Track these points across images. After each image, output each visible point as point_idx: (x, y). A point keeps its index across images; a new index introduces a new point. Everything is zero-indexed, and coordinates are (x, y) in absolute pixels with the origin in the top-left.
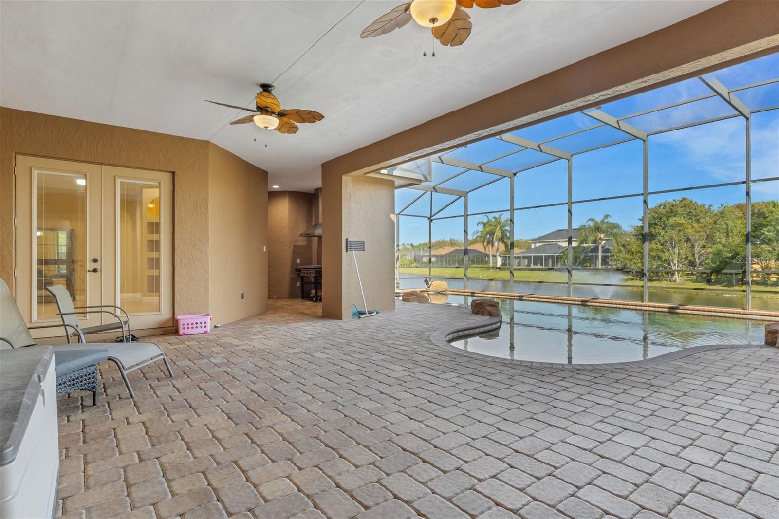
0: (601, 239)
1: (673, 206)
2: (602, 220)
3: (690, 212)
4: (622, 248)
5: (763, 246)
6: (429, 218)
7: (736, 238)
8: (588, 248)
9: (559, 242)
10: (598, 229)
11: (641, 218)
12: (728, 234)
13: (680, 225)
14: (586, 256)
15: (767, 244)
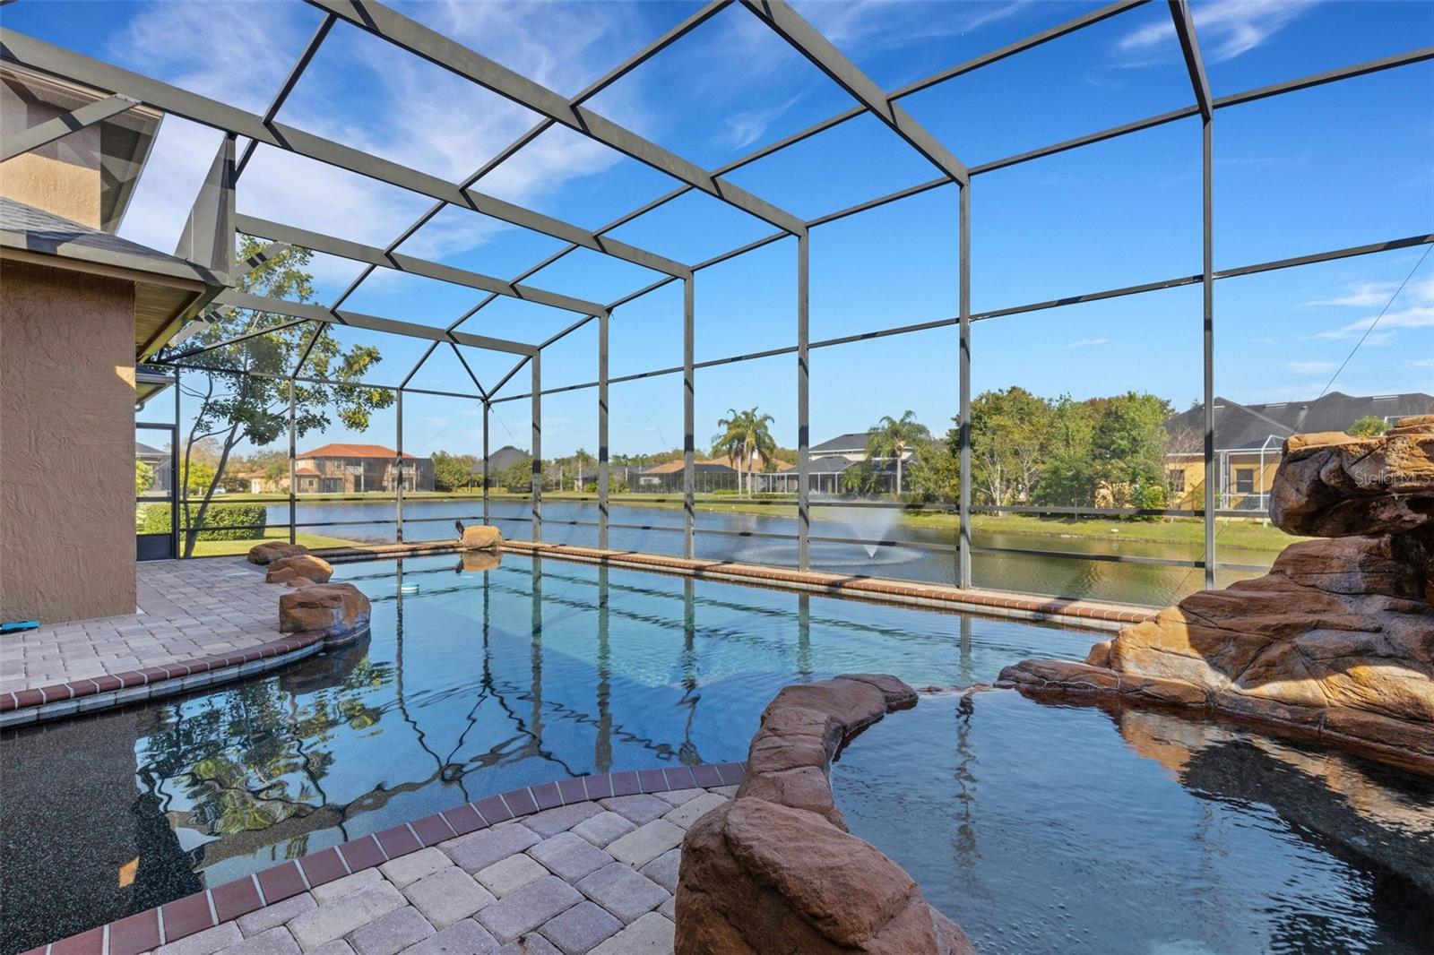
0: (900, 449)
1: (998, 398)
2: (902, 420)
3: (1021, 409)
4: (923, 463)
5: (1113, 461)
6: (483, 401)
7: (1078, 449)
8: (884, 463)
9: (845, 453)
10: (895, 432)
11: (954, 416)
12: (1068, 442)
13: (1004, 427)
14: (880, 476)
15: (1119, 458)
